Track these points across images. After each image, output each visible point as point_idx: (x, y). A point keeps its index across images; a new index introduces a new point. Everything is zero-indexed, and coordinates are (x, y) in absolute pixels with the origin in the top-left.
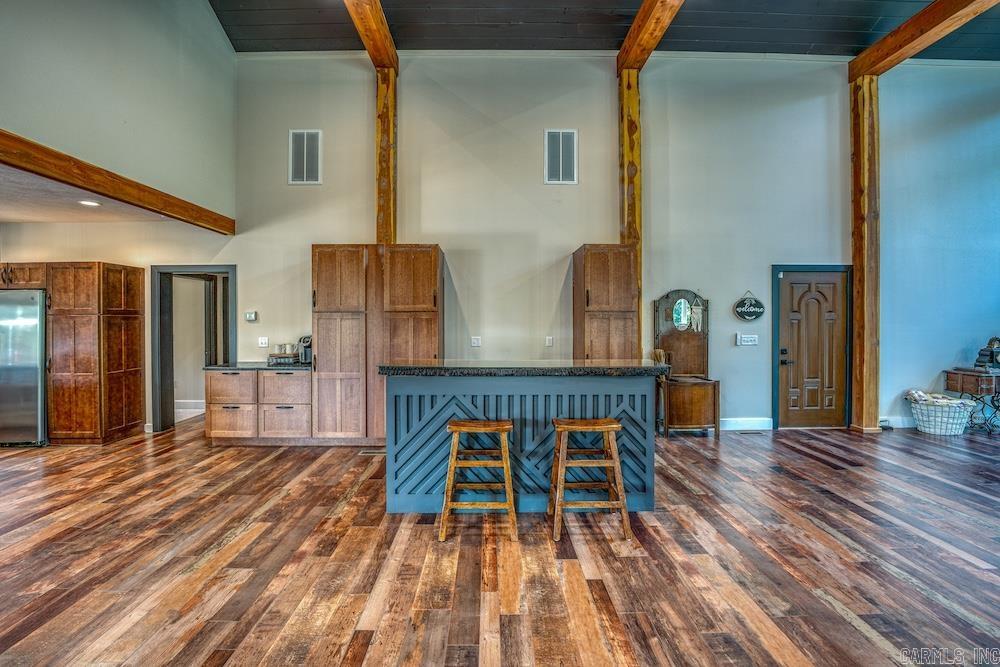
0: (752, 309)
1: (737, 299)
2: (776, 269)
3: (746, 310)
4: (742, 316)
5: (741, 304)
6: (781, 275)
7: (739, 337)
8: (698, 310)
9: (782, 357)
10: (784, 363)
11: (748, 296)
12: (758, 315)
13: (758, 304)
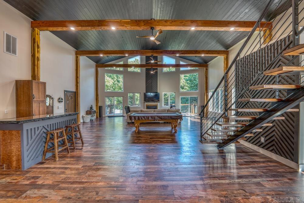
0: (61, 100)
1: (58, 98)
2: (65, 91)
4: (59, 102)
5: (59, 99)
6: (66, 93)
7: (59, 107)
8: (51, 100)
9: (66, 111)
11: (60, 97)
12: (62, 101)
13: (62, 99)
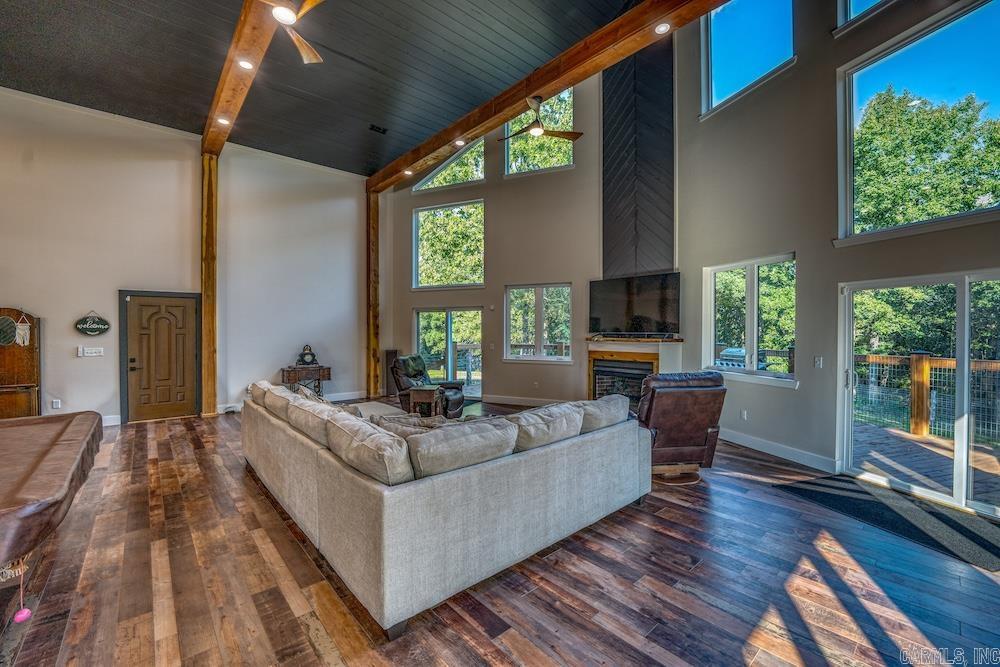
1: (78, 316)
2: (122, 294)
3: (87, 326)
4: (83, 332)
6: (128, 299)
7: (80, 350)
8: (23, 326)
9: (131, 365)
10: (133, 369)
11: (92, 314)
